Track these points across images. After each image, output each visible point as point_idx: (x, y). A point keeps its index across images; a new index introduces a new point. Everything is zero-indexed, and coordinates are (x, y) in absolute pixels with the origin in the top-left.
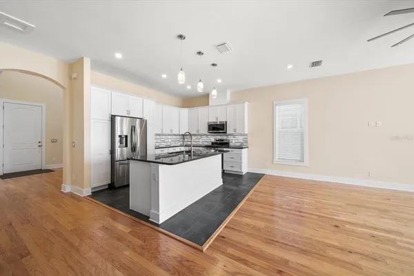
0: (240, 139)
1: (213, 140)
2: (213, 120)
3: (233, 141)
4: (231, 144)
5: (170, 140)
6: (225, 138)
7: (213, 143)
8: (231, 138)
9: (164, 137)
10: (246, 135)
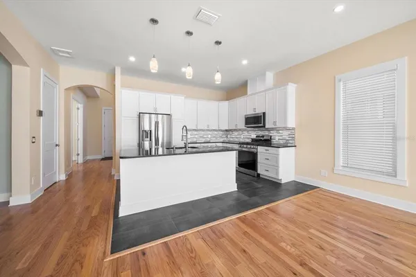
0: (285, 134)
1: (254, 136)
2: (250, 112)
3: (276, 138)
4: (274, 142)
5: (209, 136)
6: (267, 133)
7: (253, 140)
8: (273, 134)
9: (203, 133)
10: (293, 129)
